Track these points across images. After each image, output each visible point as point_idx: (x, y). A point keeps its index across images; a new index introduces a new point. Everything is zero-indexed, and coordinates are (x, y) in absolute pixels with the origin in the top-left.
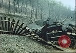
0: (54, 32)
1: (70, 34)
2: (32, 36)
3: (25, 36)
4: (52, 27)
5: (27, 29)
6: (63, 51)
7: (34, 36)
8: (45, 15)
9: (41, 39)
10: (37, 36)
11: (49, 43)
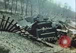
0: (44, 29)
1: (60, 30)
2: (22, 32)
3: (15, 32)
4: (42, 23)
5: (17, 25)
6: (52, 47)
7: (24, 33)
9: (31, 35)
10: (27, 33)
11: (39, 39)
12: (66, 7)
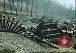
0: (49, 30)
2: (27, 34)
3: (20, 34)
4: (47, 24)
6: (58, 48)
7: (29, 34)
8: (40, 13)
10: (32, 34)
11: (44, 40)
12: (72, 8)
